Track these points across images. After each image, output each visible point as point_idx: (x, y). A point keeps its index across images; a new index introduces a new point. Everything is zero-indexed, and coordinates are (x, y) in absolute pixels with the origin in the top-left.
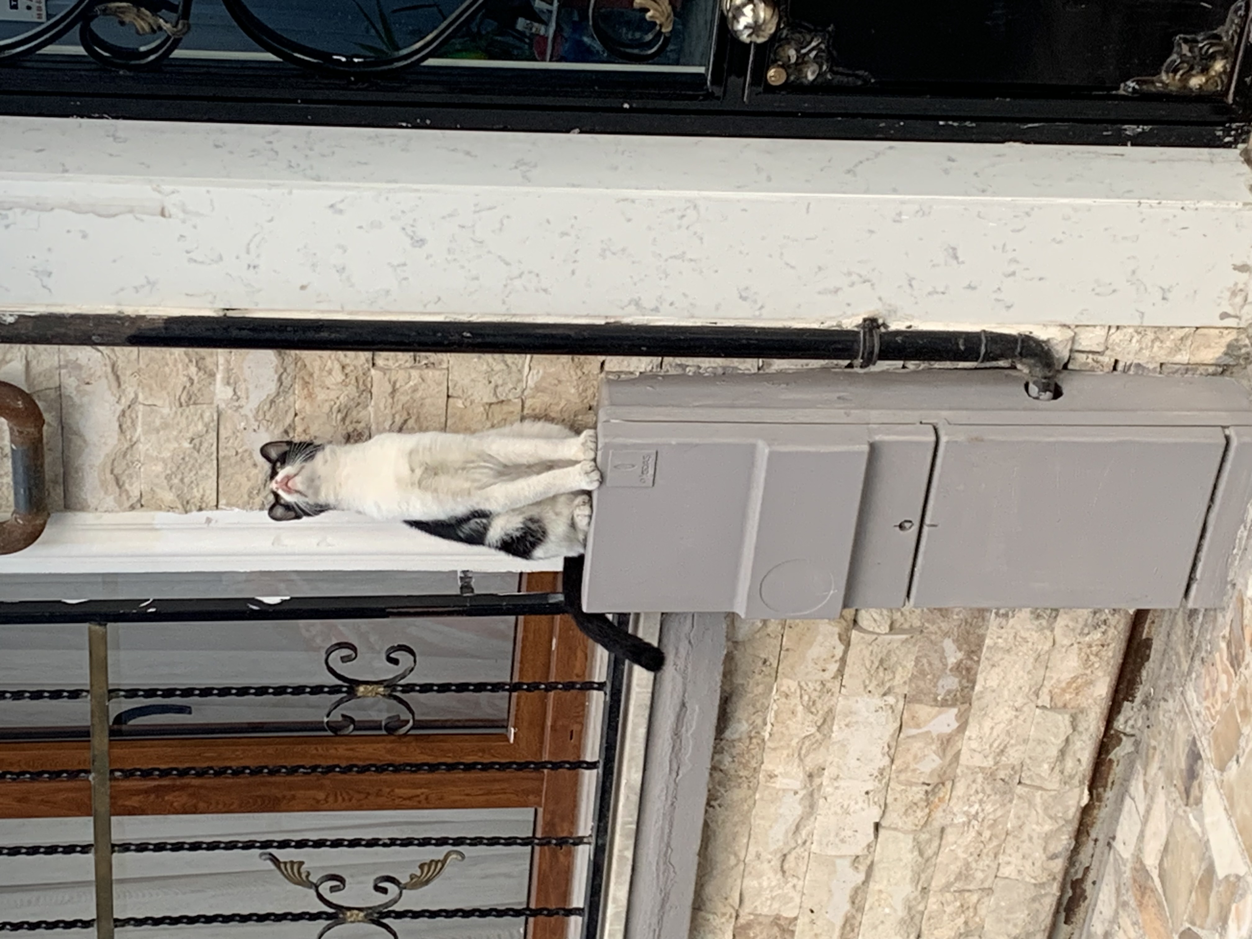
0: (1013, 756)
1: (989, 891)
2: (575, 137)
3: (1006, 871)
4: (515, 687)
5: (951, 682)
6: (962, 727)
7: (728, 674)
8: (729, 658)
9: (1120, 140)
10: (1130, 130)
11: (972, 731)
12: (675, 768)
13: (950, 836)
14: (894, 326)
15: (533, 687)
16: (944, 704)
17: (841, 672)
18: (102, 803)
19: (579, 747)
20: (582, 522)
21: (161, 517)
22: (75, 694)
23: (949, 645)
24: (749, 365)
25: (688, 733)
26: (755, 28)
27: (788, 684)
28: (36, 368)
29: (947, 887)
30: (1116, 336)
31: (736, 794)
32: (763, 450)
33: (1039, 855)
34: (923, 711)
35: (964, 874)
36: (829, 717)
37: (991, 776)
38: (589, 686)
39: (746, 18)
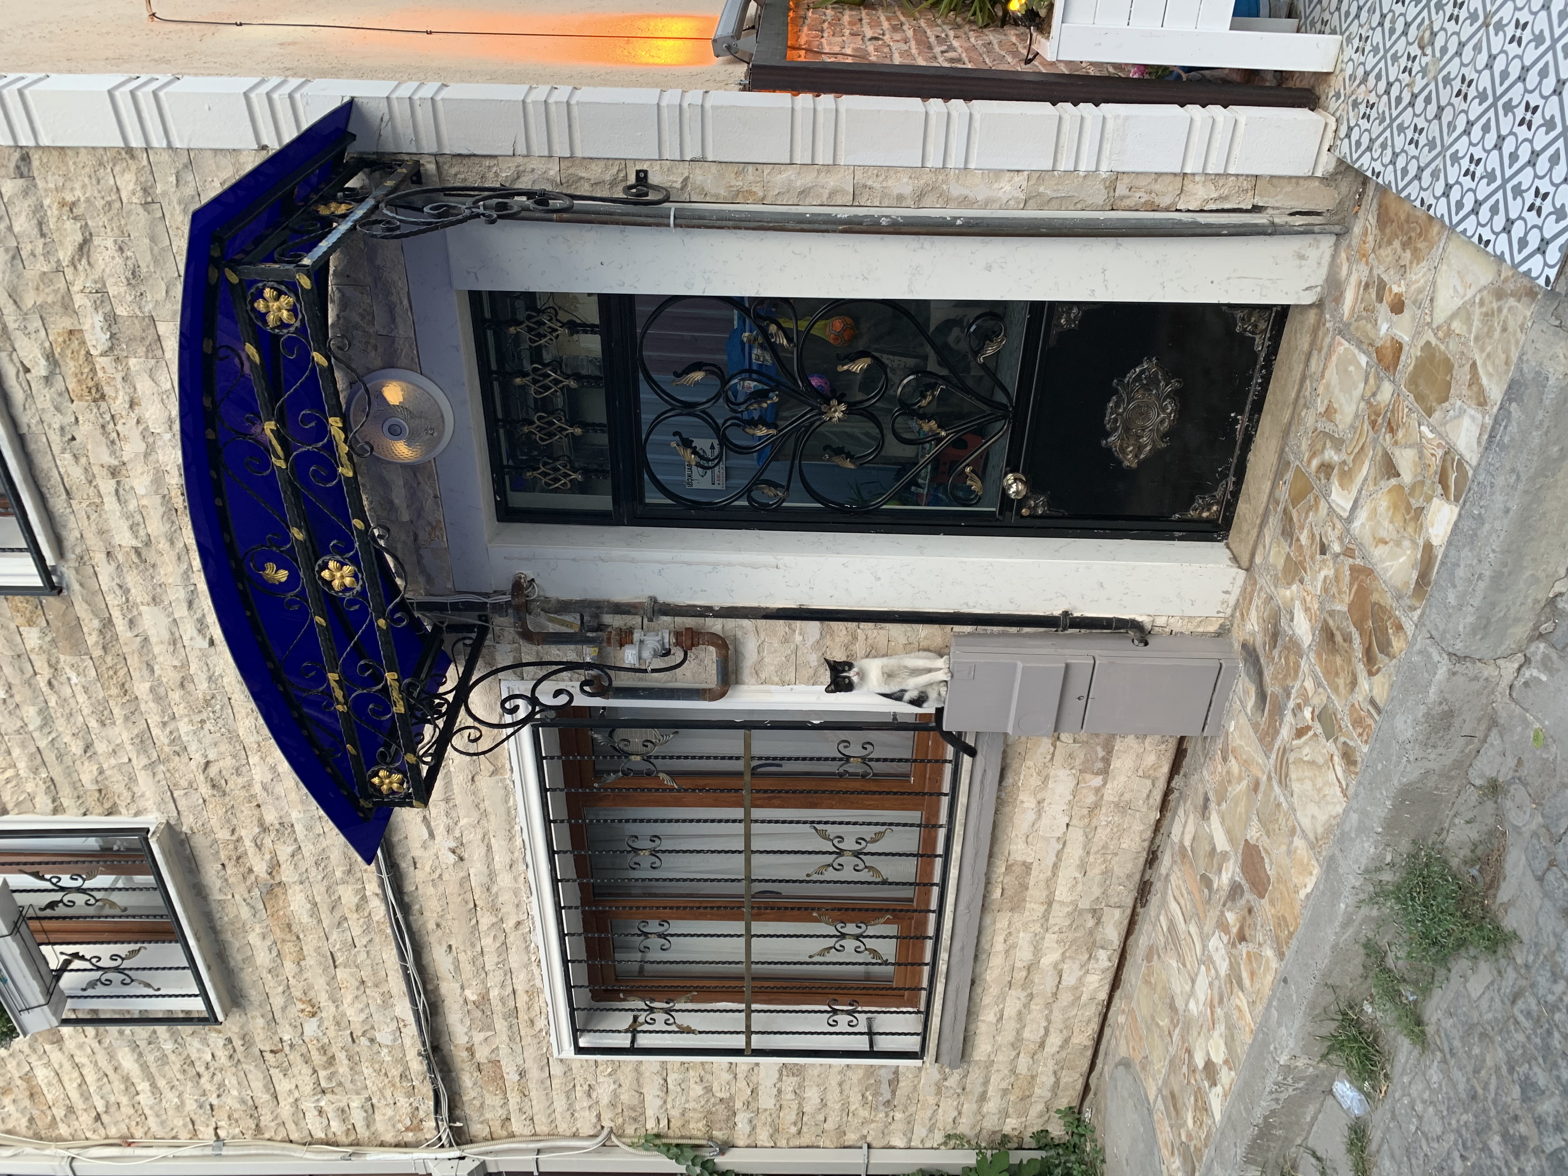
0: (1127, 796)
1: (1116, 854)
2: (941, 537)
3: (1123, 846)
4: (915, 761)
5: (1100, 765)
6: (1105, 784)
7: (1004, 758)
8: (1004, 752)
9: (1173, 539)
10: (1177, 534)
11: (1109, 786)
12: (981, 797)
13: (1099, 830)
14: (1076, 614)
15: (922, 761)
16: (1097, 774)
17: (1052, 759)
18: (747, 802)
19: (940, 787)
20: (943, 693)
21: (773, 688)
22: (738, 758)
23: (1099, 749)
24: (1014, 630)
25: (988, 782)
26: (1017, 492)
27: (1029, 763)
28: (727, 628)
29: (1097, 852)
30: (1171, 620)
31: (1007, 809)
32: (1020, 665)
33: (1138, 839)
34: (1088, 776)
35: (1105, 847)
36: (1047, 777)
37: (1117, 805)
38: (946, 761)
39: (1014, 489)
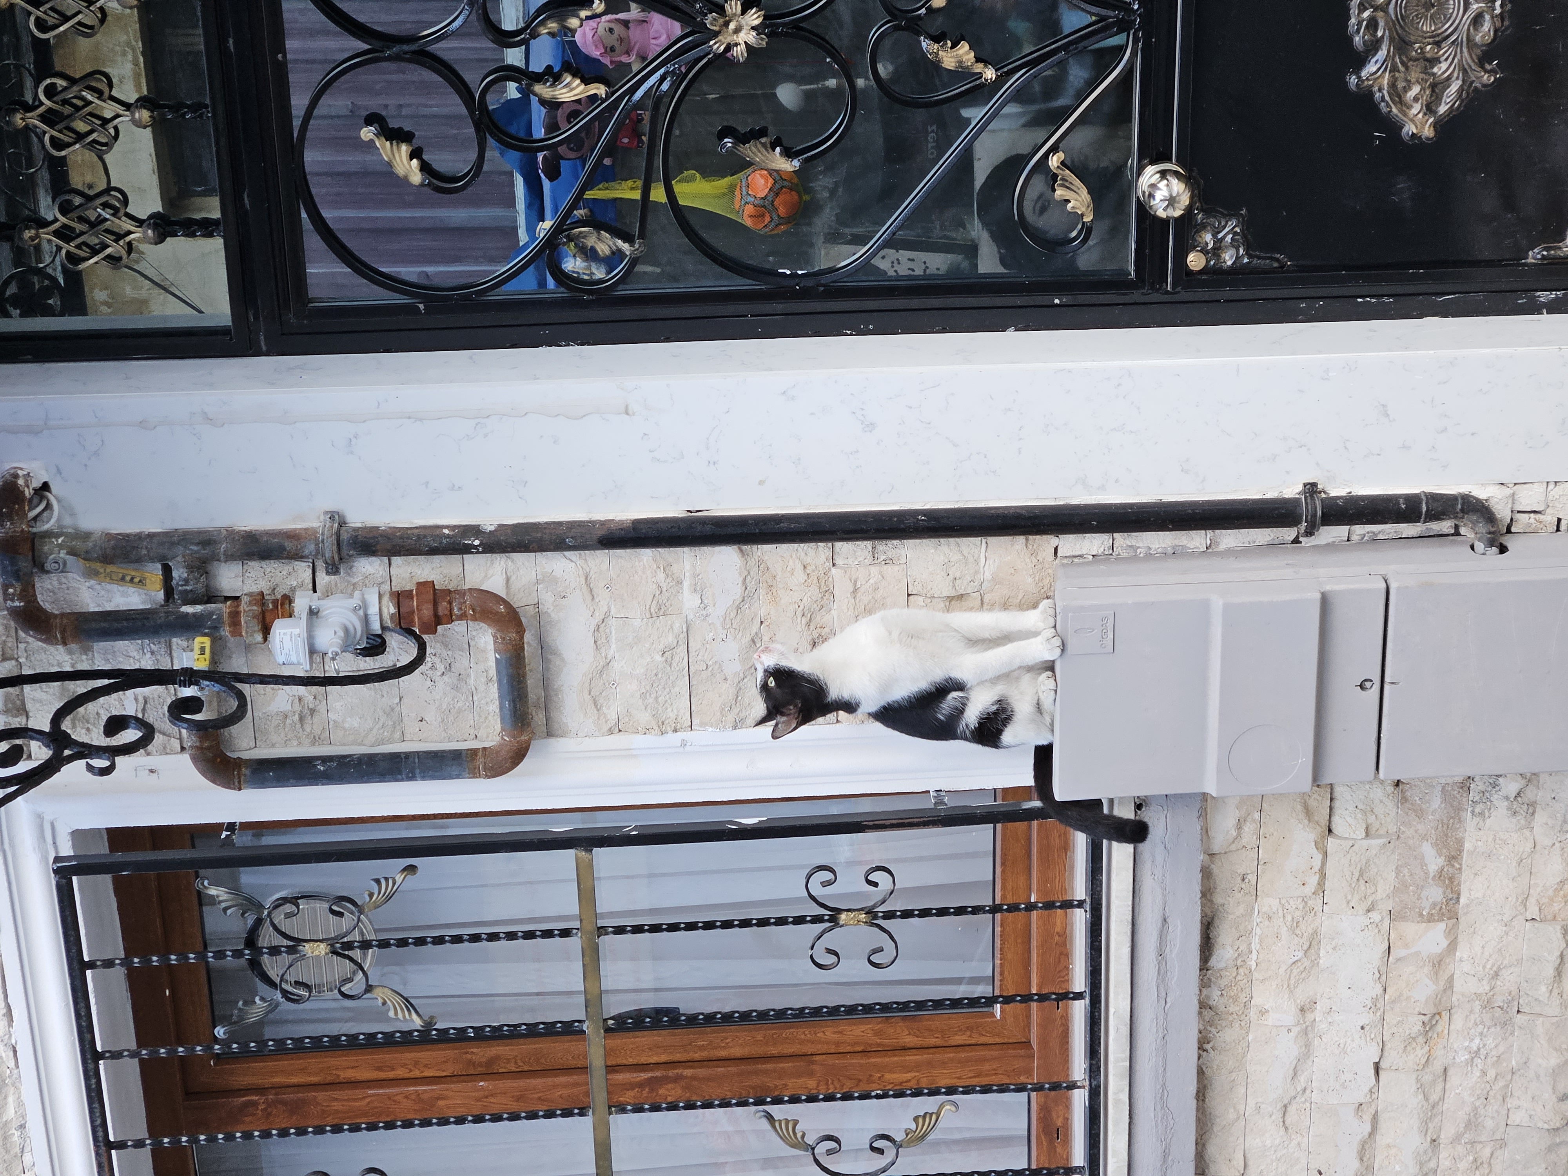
0: (1509, 980)
1: (1502, 1143)
2: (1011, 335)
3: (1517, 1118)
4: (995, 909)
5: (1435, 894)
6: (1453, 946)
7: (1207, 893)
8: (1206, 873)
9: (1533, 309)
10: (1544, 296)
11: (1462, 952)
13: (1454, 1078)
14: (1334, 493)
15: (1014, 908)
16: (1430, 919)
17: (1321, 883)
20: (1047, 700)
21: (638, 741)
22: (565, 933)
23: (1428, 850)
24: (1196, 539)
25: (1172, 954)
26: (1172, 201)
27: (1268, 903)
28: (516, 585)
29: (1456, 1139)
30: (1555, 492)
31: (1226, 1036)
32: (1217, 603)
33: (1548, 1096)
34: (1410, 929)
35: (1472, 1124)
36: (1313, 943)
37: (1488, 1004)
38: (1068, 905)
39: (1161, 194)
